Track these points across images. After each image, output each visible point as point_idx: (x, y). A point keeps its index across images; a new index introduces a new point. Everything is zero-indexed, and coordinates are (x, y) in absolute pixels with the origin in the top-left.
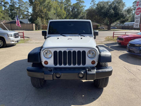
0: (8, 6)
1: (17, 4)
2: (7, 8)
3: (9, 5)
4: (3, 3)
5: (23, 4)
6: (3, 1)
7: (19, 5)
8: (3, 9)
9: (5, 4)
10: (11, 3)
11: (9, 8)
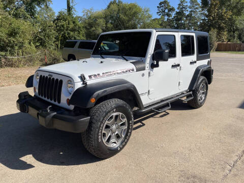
0: (173, 14)
1: (188, 9)
2: (171, 18)
3: (175, 13)
4: (166, 11)
5: (197, 8)
6: (167, 8)
7: (190, 10)
8: (166, 20)
9: (169, 11)
10: (178, 8)
11: (174, 17)
